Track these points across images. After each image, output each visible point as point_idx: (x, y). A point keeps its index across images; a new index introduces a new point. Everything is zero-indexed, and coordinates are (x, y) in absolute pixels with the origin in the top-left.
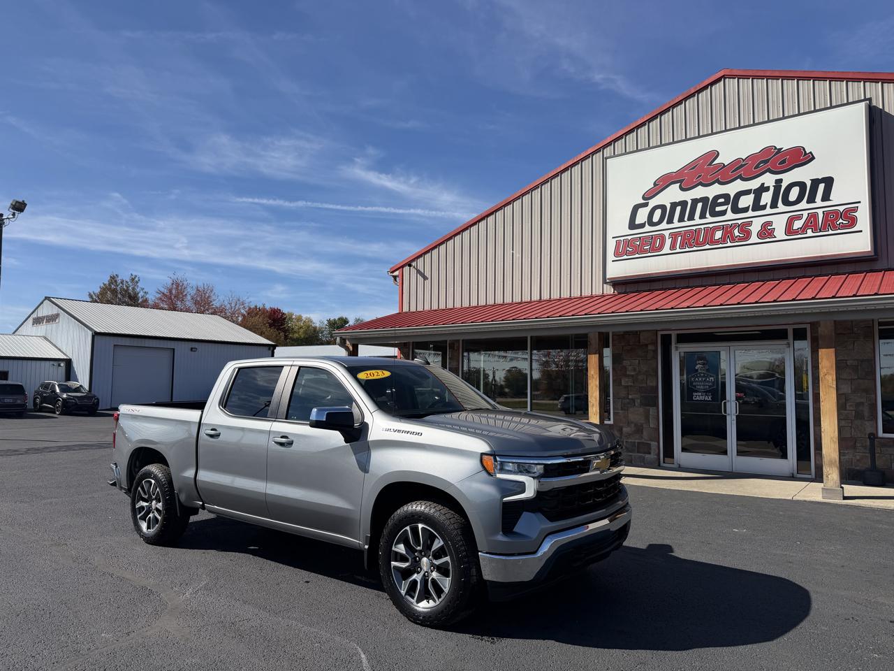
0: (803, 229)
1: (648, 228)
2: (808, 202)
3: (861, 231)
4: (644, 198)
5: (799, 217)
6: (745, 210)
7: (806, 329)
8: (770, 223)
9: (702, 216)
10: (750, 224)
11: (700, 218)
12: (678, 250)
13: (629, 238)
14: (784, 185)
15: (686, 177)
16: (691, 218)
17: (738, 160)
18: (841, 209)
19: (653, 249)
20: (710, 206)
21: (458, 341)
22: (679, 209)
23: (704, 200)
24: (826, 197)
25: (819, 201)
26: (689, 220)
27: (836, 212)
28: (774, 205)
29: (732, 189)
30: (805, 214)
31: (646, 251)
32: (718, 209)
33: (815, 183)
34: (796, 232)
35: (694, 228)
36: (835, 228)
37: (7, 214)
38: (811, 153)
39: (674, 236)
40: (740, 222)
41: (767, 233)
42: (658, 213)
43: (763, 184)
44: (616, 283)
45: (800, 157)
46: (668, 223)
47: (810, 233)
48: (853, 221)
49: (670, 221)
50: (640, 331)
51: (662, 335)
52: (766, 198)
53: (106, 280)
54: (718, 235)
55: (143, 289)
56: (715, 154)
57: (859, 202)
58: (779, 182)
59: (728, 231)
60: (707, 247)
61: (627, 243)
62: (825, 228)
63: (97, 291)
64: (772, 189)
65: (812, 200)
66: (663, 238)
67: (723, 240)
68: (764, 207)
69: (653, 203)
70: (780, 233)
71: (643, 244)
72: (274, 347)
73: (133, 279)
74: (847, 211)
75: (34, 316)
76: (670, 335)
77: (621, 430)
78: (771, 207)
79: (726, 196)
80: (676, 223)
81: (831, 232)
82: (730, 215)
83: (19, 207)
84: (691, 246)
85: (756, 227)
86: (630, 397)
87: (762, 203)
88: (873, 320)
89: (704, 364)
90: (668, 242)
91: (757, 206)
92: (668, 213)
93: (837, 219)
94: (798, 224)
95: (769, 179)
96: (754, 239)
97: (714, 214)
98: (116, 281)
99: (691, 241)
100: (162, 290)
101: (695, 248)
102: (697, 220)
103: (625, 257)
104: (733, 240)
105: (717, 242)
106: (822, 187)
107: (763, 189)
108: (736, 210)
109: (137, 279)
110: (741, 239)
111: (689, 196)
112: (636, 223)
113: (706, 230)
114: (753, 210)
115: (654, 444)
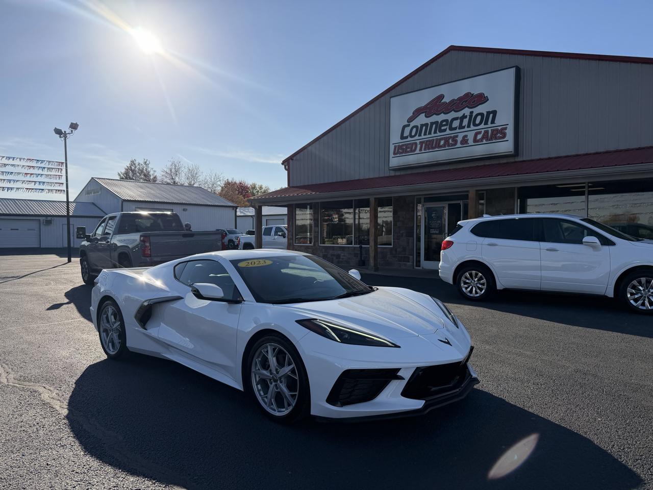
0: (481, 140)
1: (409, 139)
2: (484, 125)
3: (508, 140)
4: (408, 122)
5: (480, 133)
6: (455, 129)
7: (484, 193)
8: (466, 136)
9: (435, 132)
10: (457, 136)
11: (434, 133)
12: (423, 151)
13: (400, 144)
14: (474, 115)
15: (428, 110)
16: (430, 133)
17: (453, 100)
18: (499, 128)
19: (412, 151)
20: (439, 126)
21: (318, 203)
22: (424, 128)
23: (436, 123)
24: (493, 122)
25: (489, 125)
26: (428, 134)
27: (497, 130)
28: (469, 126)
29: (449, 116)
30: (483, 131)
31: (408, 152)
32: (443, 128)
33: (489, 113)
34: (478, 141)
35: (431, 139)
36: (496, 138)
37: (68, 131)
38: (487, 97)
39: (421, 143)
40: (452, 135)
41: (465, 141)
42: (414, 130)
43: (464, 114)
44: (395, 170)
45: (481, 99)
46: (419, 136)
47: (484, 141)
48: (504, 135)
49: (420, 135)
50: (407, 196)
51: (417, 198)
52: (465, 122)
53: (128, 164)
54: (442, 143)
55: (153, 169)
56: (442, 97)
57: (508, 125)
58: (472, 113)
59: (446, 140)
60: (437, 149)
61: (400, 147)
62: (491, 139)
63: (123, 171)
64: (468, 117)
65: (486, 123)
66: (416, 144)
67: (444, 146)
68: (464, 127)
69: (412, 124)
70: (471, 142)
71: (407, 148)
72: (236, 208)
73: (145, 163)
74: (502, 129)
75: (86, 189)
76: (421, 198)
77: (396, 251)
78: (468, 127)
79: (447, 121)
80: (423, 137)
81: (494, 141)
82: (448, 132)
83: (74, 126)
84: (429, 149)
85: (459, 139)
86: (401, 232)
87: (463, 125)
88: (514, 188)
89: (435, 213)
90: (419, 146)
91: (461, 127)
92: (419, 130)
93: (497, 134)
94: (479, 137)
95: (467, 111)
96: (459, 145)
97: (441, 131)
98: (135, 165)
99: (430, 145)
100: (165, 170)
101: (431, 150)
102: (433, 135)
103: (398, 155)
104: (449, 146)
105: (441, 147)
106: (491, 115)
107: (464, 117)
108: (451, 129)
109: (148, 162)
110: (452, 145)
111: (429, 121)
112: (404, 136)
113: (437, 139)
114: (459, 129)
115: (411, 257)
